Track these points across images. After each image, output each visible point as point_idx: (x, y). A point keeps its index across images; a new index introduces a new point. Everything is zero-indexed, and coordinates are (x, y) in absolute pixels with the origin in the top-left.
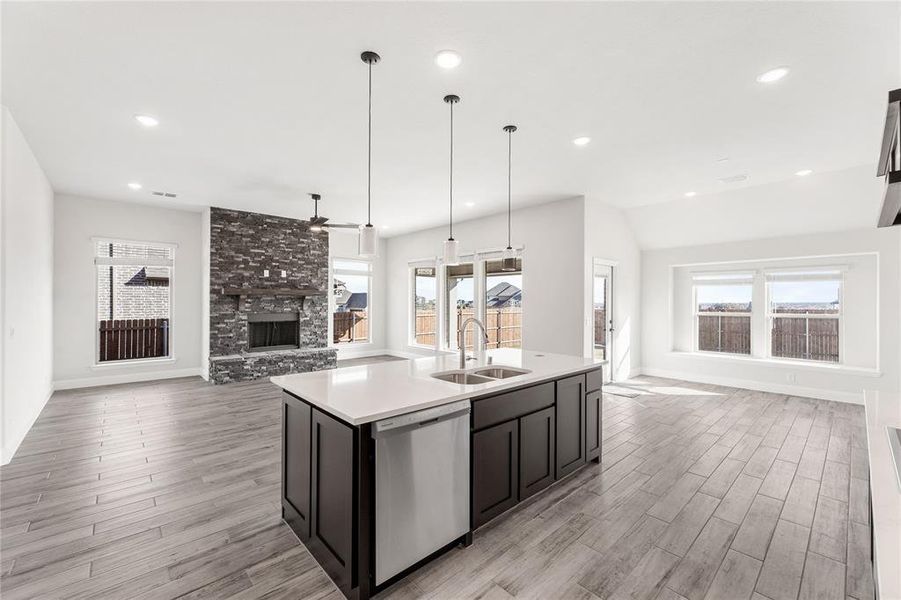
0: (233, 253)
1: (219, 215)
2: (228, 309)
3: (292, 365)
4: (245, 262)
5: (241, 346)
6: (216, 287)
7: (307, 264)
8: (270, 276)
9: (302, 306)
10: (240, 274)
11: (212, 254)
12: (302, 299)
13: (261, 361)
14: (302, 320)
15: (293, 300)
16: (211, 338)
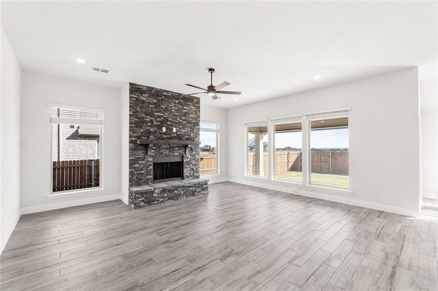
0: (143, 115)
1: (135, 89)
2: (140, 154)
3: (182, 192)
4: (151, 121)
5: (149, 179)
6: (133, 139)
7: (188, 123)
8: (167, 132)
9: (185, 151)
10: (148, 130)
11: (130, 115)
12: (186, 146)
13: (164, 190)
14: (185, 161)
15: (180, 147)
16: (130, 174)
